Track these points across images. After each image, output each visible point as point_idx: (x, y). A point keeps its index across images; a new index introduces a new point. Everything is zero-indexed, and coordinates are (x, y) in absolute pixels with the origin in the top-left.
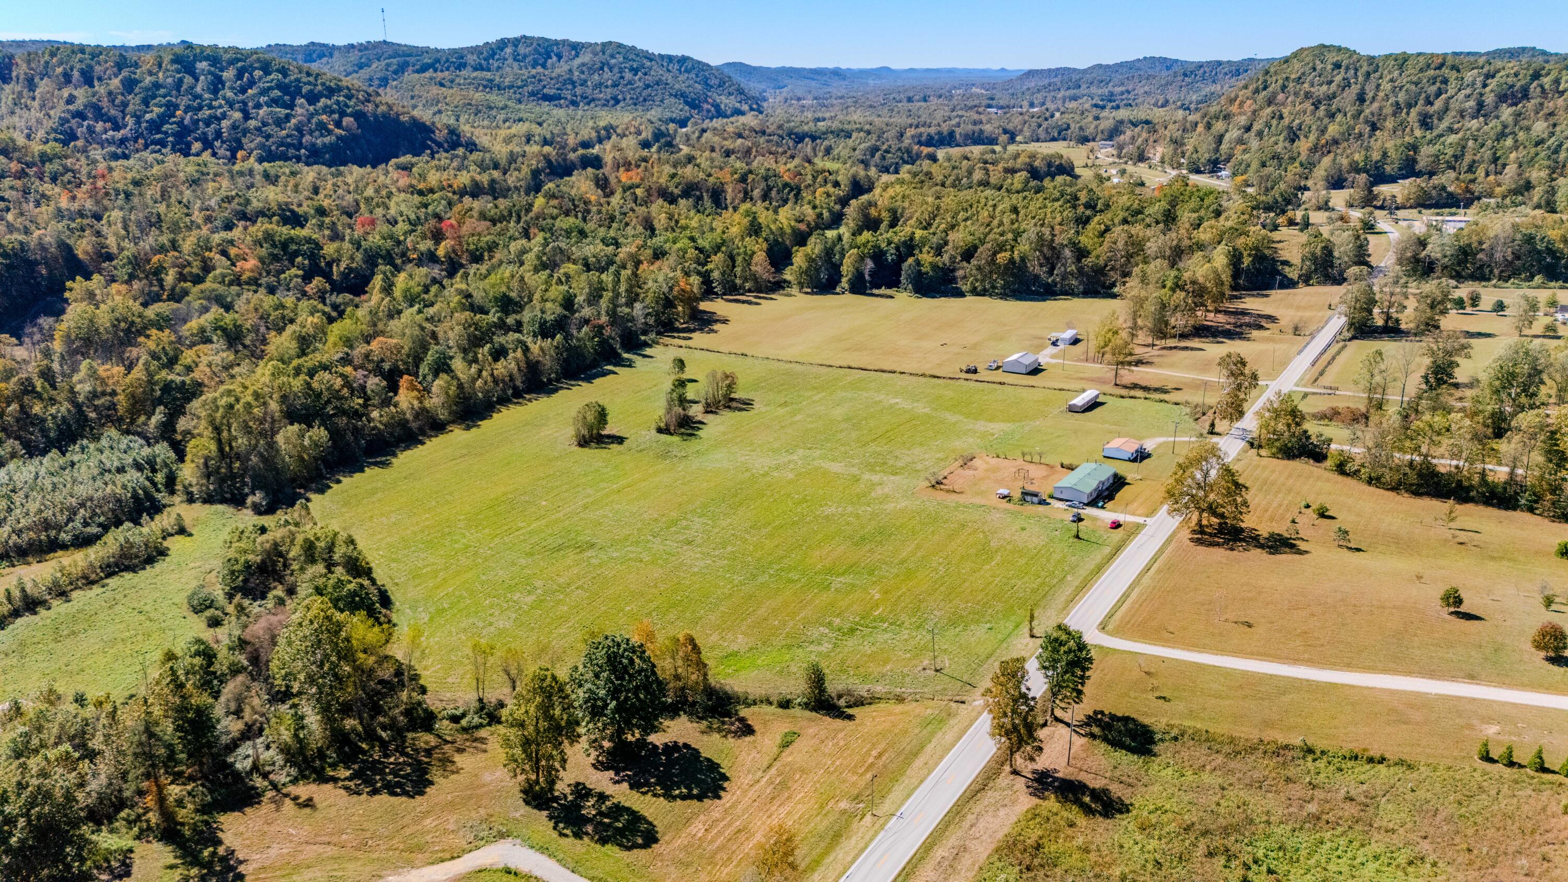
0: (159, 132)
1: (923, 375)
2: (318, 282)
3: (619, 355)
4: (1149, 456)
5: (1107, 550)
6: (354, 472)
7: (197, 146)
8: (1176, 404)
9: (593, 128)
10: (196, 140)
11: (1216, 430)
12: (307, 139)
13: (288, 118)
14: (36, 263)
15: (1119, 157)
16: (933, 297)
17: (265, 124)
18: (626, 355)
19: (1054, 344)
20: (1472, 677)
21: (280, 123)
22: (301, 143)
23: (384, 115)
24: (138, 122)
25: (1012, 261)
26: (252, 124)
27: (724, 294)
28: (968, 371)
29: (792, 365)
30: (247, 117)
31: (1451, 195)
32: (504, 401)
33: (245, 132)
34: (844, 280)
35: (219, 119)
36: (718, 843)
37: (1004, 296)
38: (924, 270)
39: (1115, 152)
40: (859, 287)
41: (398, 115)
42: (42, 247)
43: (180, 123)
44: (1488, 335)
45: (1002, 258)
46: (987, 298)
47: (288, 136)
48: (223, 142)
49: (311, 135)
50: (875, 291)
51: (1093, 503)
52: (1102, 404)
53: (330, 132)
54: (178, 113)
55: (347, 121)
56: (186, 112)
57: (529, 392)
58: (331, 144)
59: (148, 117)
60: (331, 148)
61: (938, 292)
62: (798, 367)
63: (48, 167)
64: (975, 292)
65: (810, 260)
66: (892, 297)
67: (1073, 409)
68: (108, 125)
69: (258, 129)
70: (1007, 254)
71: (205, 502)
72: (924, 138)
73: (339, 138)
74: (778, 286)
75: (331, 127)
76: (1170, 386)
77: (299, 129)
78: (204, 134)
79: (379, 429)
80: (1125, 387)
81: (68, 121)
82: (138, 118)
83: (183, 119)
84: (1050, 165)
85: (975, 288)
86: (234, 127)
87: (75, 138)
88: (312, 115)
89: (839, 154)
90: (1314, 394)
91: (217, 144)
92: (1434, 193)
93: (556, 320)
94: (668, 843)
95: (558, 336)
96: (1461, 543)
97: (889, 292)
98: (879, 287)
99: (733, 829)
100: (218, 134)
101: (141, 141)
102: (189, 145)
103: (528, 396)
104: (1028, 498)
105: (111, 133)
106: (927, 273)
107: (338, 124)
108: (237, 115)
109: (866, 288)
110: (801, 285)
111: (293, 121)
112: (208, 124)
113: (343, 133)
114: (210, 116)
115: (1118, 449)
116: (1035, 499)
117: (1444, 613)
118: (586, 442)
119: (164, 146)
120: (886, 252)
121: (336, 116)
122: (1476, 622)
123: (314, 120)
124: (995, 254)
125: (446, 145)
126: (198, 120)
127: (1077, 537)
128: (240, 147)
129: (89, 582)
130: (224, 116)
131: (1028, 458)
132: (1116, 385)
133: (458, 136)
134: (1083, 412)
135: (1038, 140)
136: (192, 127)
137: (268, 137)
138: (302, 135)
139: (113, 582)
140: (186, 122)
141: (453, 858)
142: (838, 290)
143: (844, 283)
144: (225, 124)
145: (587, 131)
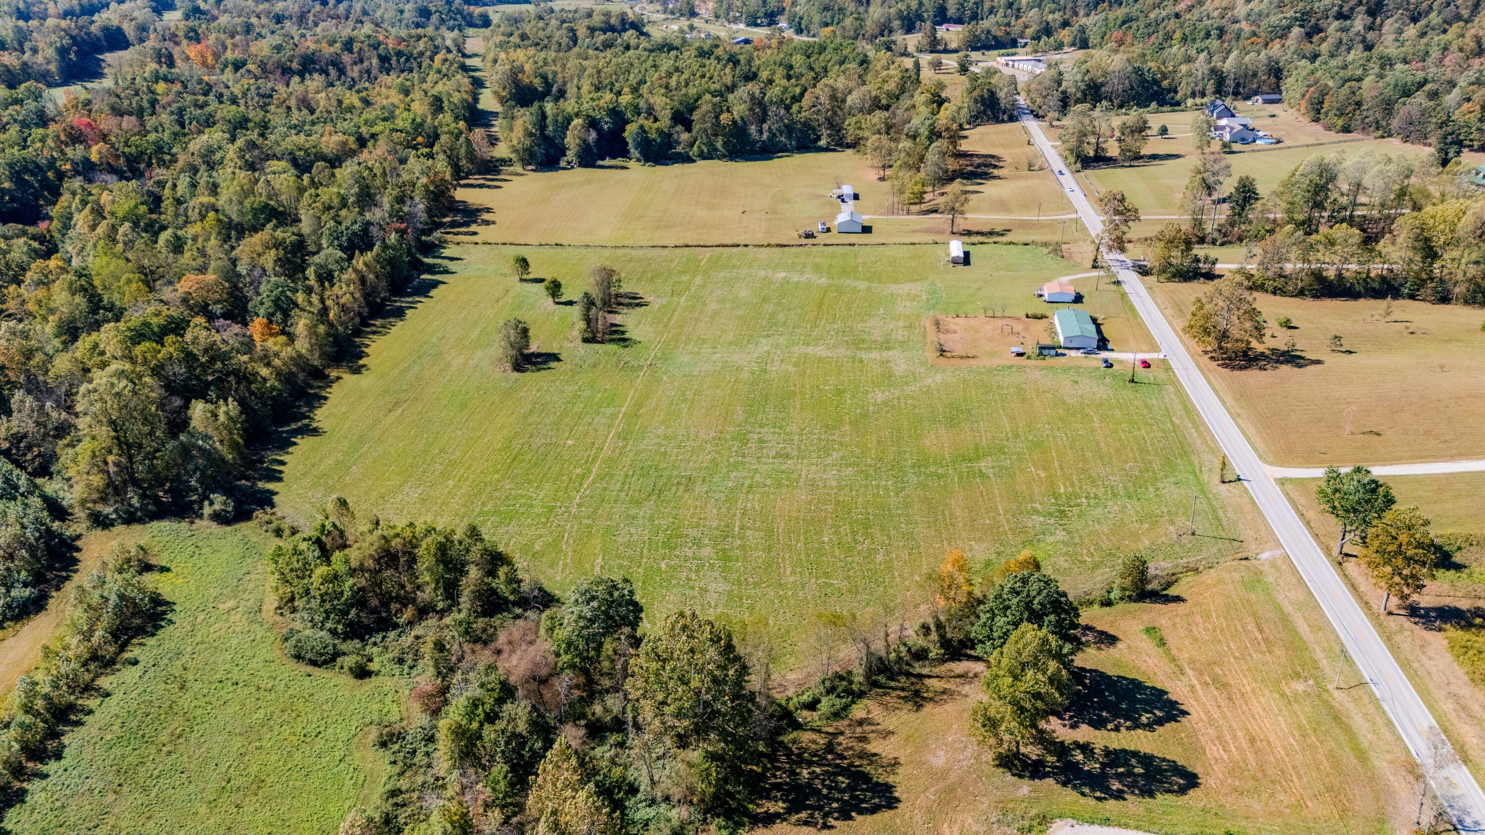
3: (422, 263)
4: (1080, 295)
5: (1170, 389)
8: (1026, 244)
15: (665, 12)
18: (431, 262)
19: (842, 200)
25: (733, 121)
28: (806, 236)
31: (995, 38)
34: (570, 153)
36: (1251, 758)
37: (731, 158)
38: (647, 135)
39: (659, 8)
40: (587, 159)
44: (1177, 156)
45: (725, 119)
46: (718, 162)
50: (603, 163)
51: (1102, 347)
64: (703, 156)
65: (531, 134)
66: (626, 168)
67: (956, 261)
70: (729, 116)
76: (998, 229)
80: (962, 234)
84: (623, 22)
85: (702, 151)
92: (983, 37)
93: (362, 230)
94: (1209, 776)
95: (376, 248)
96: (1411, 333)
97: (618, 162)
106: (654, 140)
109: (594, 160)
110: (525, 162)
116: (1052, 352)
118: (520, 365)
124: (717, 117)
129: (106, 663)
131: (990, 313)
132: (953, 233)
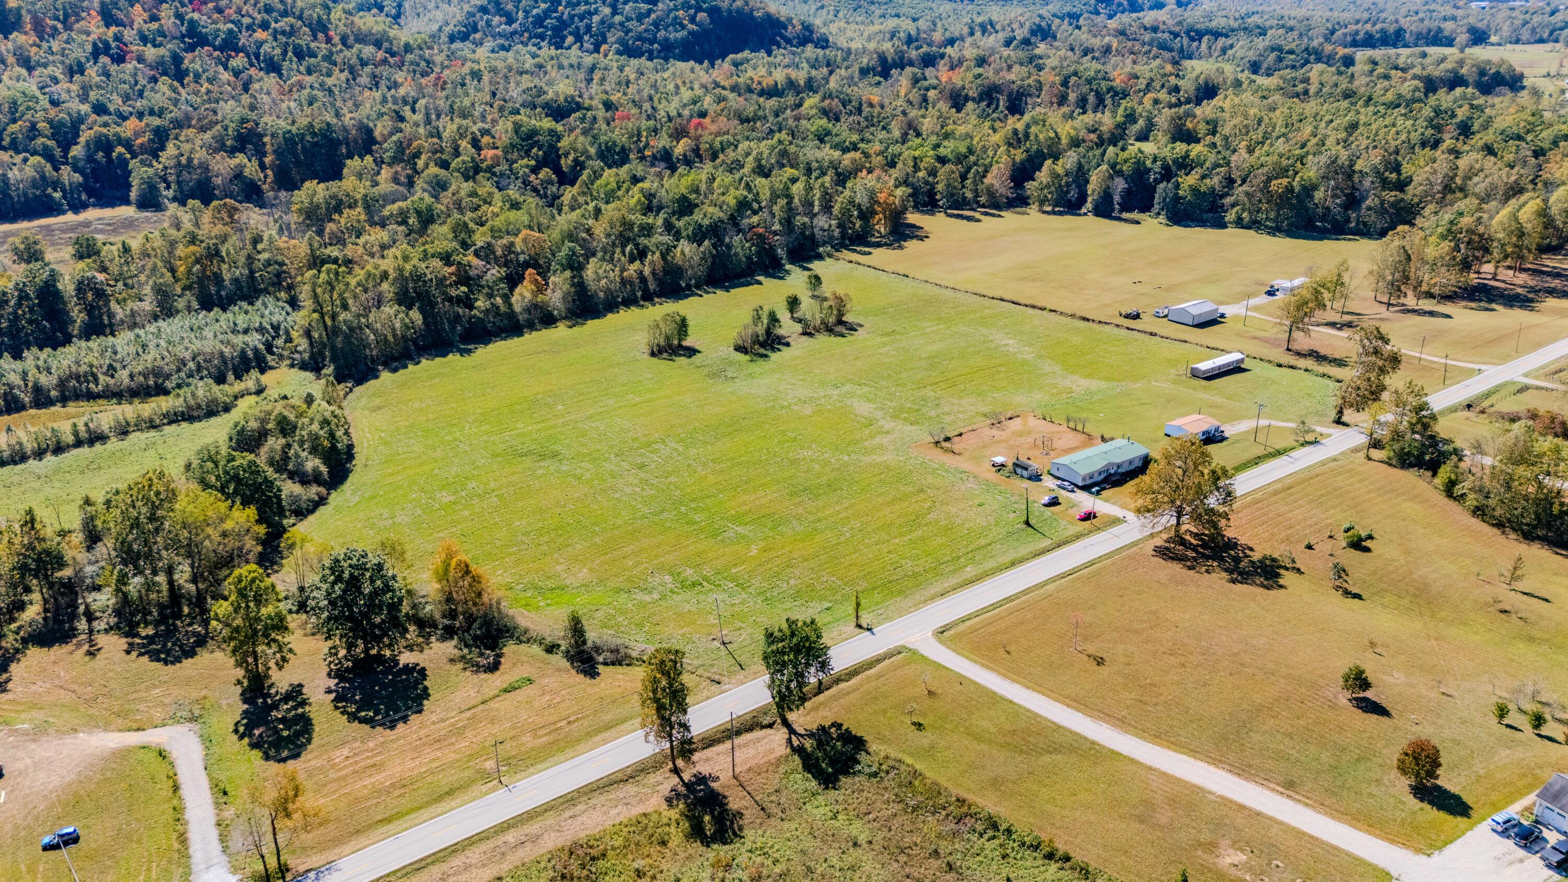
0: (541, 26)
1: (1073, 316)
2: (545, 173)
4: (1223, 439)
5: (1046, 543)
6: (437, 356)
7: (570, 39)
9: (967, 24)
10: (570, 33)
11: (1345, 419)
12: (662, 34)
13: (649, 12)
14: (340, 143)
16: (1186, 226)
17: (629, 19)
18: (788, 267)
19: (1271, 293)
20: (1289, 787)
21: (640, 18)
22: (656, 38)
23: (738, 11)
24: (527, 17)
25: (1290, 189)
26: (618, 18)
27: (950, 208)
28: (1127, 316)
29: (944, 291)
30: (615, 13)
32: (630, 302)
33: (611, 26)
34: (1090, 199)
35: (591, 14)
36: (344, 772)
37: (1275, 230)
38: (1181, 193)
40: (1104, 210)
41: (752, 10)
42: (345, 129)
43: (559, 19)
45: (1278, 185)
46: (1252, 232)
47: (646, 31)
48: (591, 36)
49: (666, 30)
50: (1125, 215)
51: (1086, 488)
52: (1245, 370)
53: (683, 27)
54: (560, 8)
55: (702, 16)
56: (566, 7)
57: (660, 296)
58: (682, 39)
59: (535, 11)
60: (684, 43)
61: (1192, 220)
62: (949, 293)
63: (409, 57)
64: (1239, 223)
65: (1055, 175)
66: (1138, 223)
67: (1195, 374)
68: (504, 19)
69: (622, 24)
70: (1285, 181)
71: (300, 368)
72: (1360, 37)
73: (691, 33)
74: (1018, 201)
75: (685, 22)
77: (656, 24)
78: (577, 28)
79: (479, 318)
80: (1299, 354)
81: (474, 15)
82: (527, 12)
83: (563, 13)
84: (1482, 73)
85: (1241, 219)
86: (603, 22)
87: (476, 30)
88: (670, 11)
89: (1234, 55)
90: (1538, 388)
91: (586, 38)
93: (711, 225)
94: (305, 762)
95: (706, 242)
96: (1504, 612)
97: (1137, 216)
98: (1130, 210)
99: (369, 762)
100: (588, 28)
101: (526, 35)
102: (563, 39)
103: (656, 299)
104: (1019, 471)
105: (503, 26)
106: (1185, 198)
107: (693, 20)
108: (607, 11)
109: (1113, 210)
110: (1042, 203)
111: (653, 16)
112: (581, 20)
113: (695, 28)
114: (585, 12)
115: (1179, 428)
116: (1025, 473)
117: (1343, 698)
118: (660, 352)
119: (543, 40)
120: (1150, 170)
121: (692, 11)
122: (1374, 717)
123: (672, 15)
124: (1269, 180)
125: (795, 42)
126: (575, 15)
127: (1027, 523)
128: (605, 41)
129: (152, 426)
130: (596, 12)
131: (1072, 425)
132: (1288, 349)
133: (812, 32)
134: (1209, 378)
135: (1517, 42)
136: (569, 22)
137: (628, 31)
138: (659, 30)
139: (168, 429)
140: (565, 17)
141: (138, 730)
142: (1084, 210)
143: (1089, 205)
144: (596, 19)
145: (958, 27)
